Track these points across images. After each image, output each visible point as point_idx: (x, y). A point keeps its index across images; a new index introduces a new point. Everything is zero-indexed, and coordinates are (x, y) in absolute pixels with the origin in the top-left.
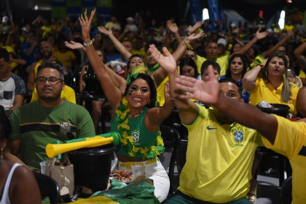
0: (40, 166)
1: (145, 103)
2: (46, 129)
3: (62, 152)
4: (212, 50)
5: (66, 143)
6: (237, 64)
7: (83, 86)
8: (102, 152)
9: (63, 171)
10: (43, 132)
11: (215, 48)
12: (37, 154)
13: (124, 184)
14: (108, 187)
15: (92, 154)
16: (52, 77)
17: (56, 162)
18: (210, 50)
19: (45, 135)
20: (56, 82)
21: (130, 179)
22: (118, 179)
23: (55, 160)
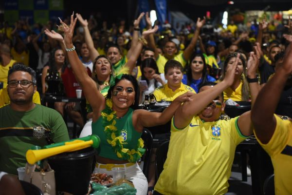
0: (17, 172)
1: (130, 103)
3: (41, 158)
4: (170, 49)
5: (46, 148)
6: (198, 64)
7: (46, 88)
8: (82, 156)
9: (44, 178)
10: (16, 137)
11: (172, 47)
12: (11, 159)
13: (105, 187)
14: (89, 191)
15: (72, 159)
16: (24, 80)
17: (36, 168)
18: (168, 49)
19: (18, 139)
20: (28, 85)
21: (110, 182)
22: (98, 182)
23: (35, 166)
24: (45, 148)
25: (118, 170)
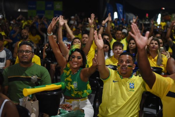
0: (19, 101)
1: (79, 65)
2: (23, 80)
4: (119, 35)
6: (132, 44)
7: (45, 55)
8: (55, 93)
9: (33, 104)
10: (21, 82)
12: (18, 94)
13: (67, 112)
14: (58, 114)
15: (49, 95)
16: (27, 50)
18: (118, 35)
20: (29, 53)
21: (71, 109)
22: (64, 109)
23: (28, 98)
24: (34, 88)
25: (75, 102)
